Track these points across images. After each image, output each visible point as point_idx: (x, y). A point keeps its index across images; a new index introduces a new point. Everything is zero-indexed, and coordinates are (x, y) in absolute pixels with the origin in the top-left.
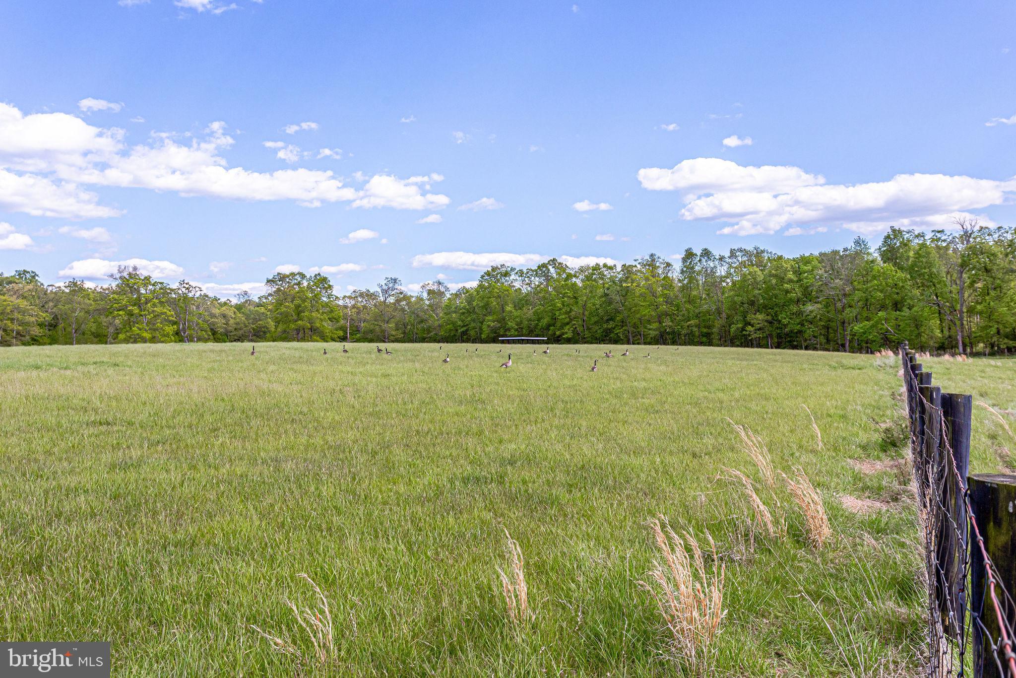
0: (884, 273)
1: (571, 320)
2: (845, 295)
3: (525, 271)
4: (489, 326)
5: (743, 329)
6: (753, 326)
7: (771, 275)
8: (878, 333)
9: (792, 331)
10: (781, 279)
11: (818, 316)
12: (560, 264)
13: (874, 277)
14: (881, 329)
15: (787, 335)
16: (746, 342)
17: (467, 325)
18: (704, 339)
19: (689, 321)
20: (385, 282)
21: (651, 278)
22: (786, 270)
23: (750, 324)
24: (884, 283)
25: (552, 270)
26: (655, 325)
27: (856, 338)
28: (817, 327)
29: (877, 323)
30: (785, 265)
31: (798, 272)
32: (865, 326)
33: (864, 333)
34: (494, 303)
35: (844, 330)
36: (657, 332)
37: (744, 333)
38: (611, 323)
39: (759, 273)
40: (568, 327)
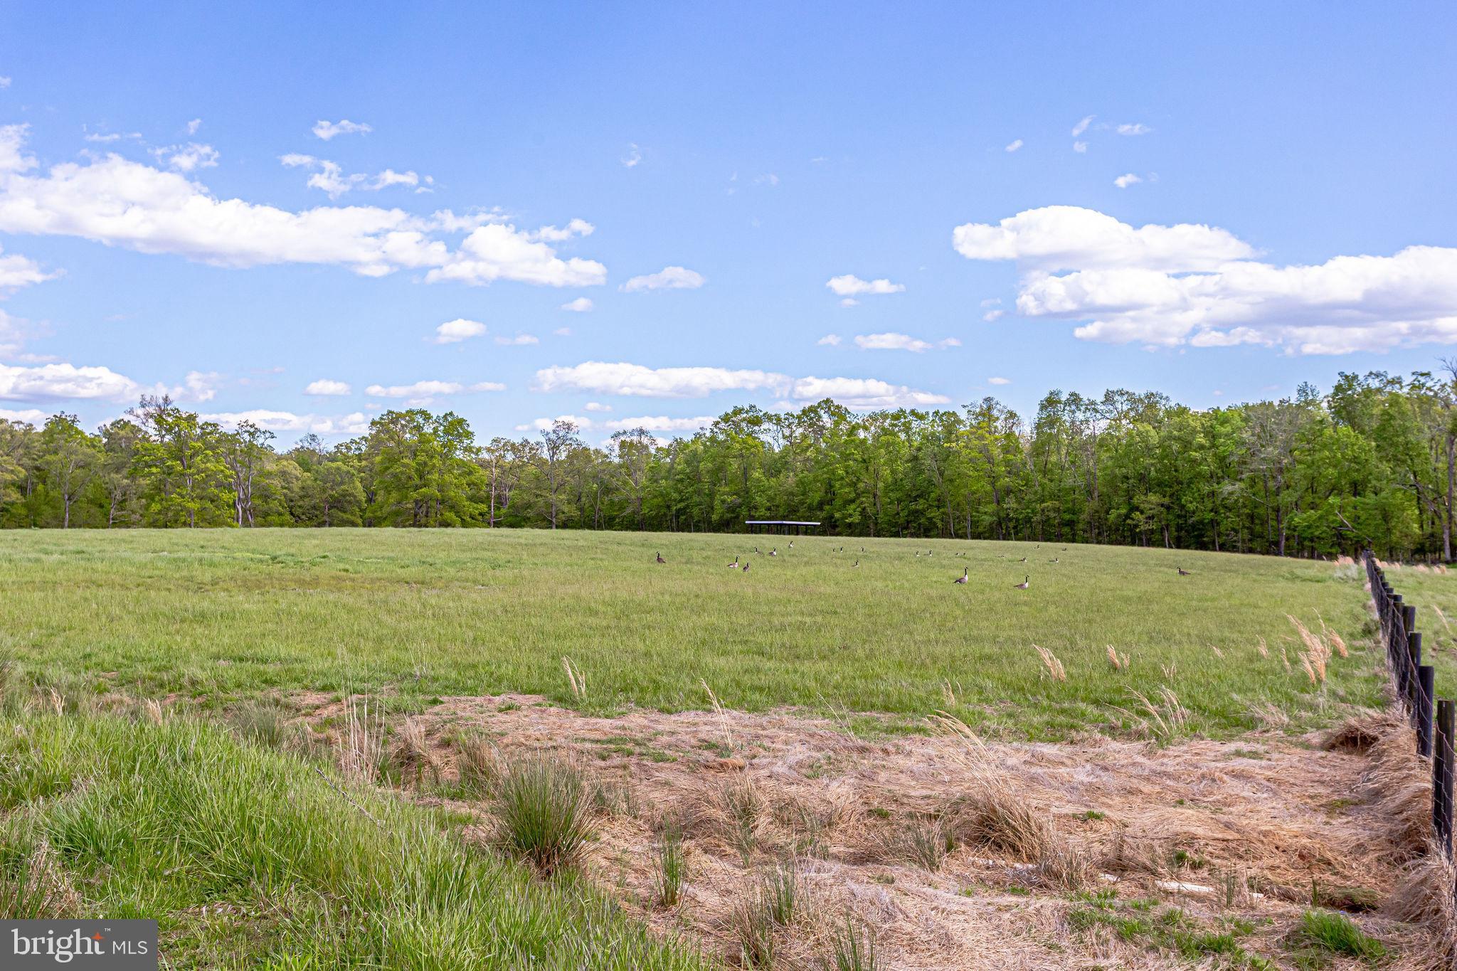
0: (1338, 440)
1: (858, 496)
2: (1281, 471)
3: (783, 416)
4: (723, 502)
5: (1127, 516)
6: (1142, 512)
7: (1171, 437)
8: (1328, 527)
9: (1201, 522)
10: (1187, 445)
11: (1241, 500)
12: (838, 407)
13: (1324, 446)
14: (1334, 522)
15: (1193, 526)
16: (1133, 537)
17: (687, 499)
18: (1066, 530)
19: (1043, 501)
20: (554, 427)
21: (987, 435)
22: (1194, 432)
23: (1137, 509)
24: (1339, 455)
25: (825, 417)
26: (991, 508)
27: (1296, 534)
28: (1238, 516)
29: (1328, 513)
30: (1193, 424)
31: (1211, 434)
32: (1310, 516)
33: (1309, 527)
34: (734, 466)
35: (1279, 522)
36: (995, 518)
37: (1129, 521)
38: (921, 501)
39: (1153, 432)
40: (853, 506)
